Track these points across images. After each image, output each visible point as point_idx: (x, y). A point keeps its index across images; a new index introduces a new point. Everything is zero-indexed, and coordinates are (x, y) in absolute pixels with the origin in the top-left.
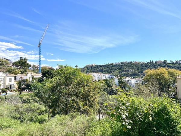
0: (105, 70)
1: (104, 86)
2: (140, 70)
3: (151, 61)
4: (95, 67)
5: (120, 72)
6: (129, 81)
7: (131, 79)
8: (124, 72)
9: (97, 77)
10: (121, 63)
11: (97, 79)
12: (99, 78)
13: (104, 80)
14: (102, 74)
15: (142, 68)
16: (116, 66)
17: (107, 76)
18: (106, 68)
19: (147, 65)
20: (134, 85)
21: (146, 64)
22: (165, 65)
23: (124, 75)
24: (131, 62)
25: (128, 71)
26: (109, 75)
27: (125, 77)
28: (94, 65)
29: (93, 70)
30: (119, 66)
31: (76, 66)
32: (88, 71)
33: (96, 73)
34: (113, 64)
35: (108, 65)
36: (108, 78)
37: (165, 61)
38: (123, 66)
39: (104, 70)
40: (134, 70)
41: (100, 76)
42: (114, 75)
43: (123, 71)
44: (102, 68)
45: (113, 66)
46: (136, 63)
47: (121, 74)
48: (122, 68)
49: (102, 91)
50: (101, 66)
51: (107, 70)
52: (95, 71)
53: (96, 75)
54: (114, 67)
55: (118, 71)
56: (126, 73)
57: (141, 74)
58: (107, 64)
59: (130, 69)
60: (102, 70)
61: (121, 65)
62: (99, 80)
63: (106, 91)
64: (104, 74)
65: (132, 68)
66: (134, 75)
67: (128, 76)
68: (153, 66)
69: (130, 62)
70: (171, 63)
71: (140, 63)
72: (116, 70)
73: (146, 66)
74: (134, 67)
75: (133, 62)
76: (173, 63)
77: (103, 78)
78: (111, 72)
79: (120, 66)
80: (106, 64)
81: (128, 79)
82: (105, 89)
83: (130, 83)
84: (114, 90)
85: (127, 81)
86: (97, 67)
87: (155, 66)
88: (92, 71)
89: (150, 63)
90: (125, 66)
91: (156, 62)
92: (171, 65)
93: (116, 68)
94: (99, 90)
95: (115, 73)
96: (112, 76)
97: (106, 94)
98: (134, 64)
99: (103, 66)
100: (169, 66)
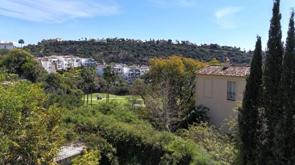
0: (80, 51)
1: (79, 79)
2: (135, 53)
3: (152, 40)
4: (62, 45)
5: (105, 55)
6: (120, 69)
7: (123, 67)
8: (112, 55)
9: (65, 62)
10: (107, 39)
11: (65, 67)
12: (68, 65)
13: (78, 68)
14: (74, 59)
15: (139, 50)
16: (100, 43)
17: (83, 61)
18: (82, 47)
19: (146, 45)
20: (127, 75)
21: (144, 43)
22: (169, 46)
23: (113, 60)
24: (123, 40)
25: (118, 53)
26: (87, 60)
27: (114, 63)
28: (58, 40)
29: (57, 49)
30: (104, 44)
31: (21, 42)
32: (48, 50)
33: (62, 55)
34: (93, 40)
35: (85, 42)
36: (86, 64)
37: (169, 40)
38: (110, 45)
39: (78, 50)
40: (127, 53)
41: (70, 61)
42: (96, 60)
43: (111, 53)
44: (74, 47)
45: (94, 44)
46: (130, 40)
47: (107, 58)
48: (109, 48)
49: (75, 89)
50: (71, 43)
51: (84, 51)
52: (61, 52)
53: (64, 59)
54: (95, 47)
55: (102, 53)
56: (115, 56)
57: (136, 59)
58: (84, 40)
59: (122, 51)
60: (75, 50)
61: (108, 44)
62: (68, 69)
63: (82, 87)
64: (78, 58)
65: (124, 49)
66: (127, 61)
67: (118, 62)
68: (154, 47)
69: (121, 39)
70: (176, 45)
71: (136, 41)
72: (99, 51)
73: (145, 47)
74: (128, 48)
75: (126, 40)
76: (179, 44)
77: (76, 65)
78: (90, 54)
79: (106, 45)
80: (81, 40)
81: (118, 66)
82: (80, 85)
83: (122, 73)
84: (97, 86)
85: (116, 70)
86: (65, 43)
87: (156, 47)
88: (55, 52)
89: (150, 42)
90: (113, 44)
91: (158, 42)
92: (176, 47)
93: (99, 48)
94: (70, 87)
95: (97, 55)
96: (92, 61)
97: (82, 93)
98: (127, 43)
99: (76, 42)
100: (173, 49)
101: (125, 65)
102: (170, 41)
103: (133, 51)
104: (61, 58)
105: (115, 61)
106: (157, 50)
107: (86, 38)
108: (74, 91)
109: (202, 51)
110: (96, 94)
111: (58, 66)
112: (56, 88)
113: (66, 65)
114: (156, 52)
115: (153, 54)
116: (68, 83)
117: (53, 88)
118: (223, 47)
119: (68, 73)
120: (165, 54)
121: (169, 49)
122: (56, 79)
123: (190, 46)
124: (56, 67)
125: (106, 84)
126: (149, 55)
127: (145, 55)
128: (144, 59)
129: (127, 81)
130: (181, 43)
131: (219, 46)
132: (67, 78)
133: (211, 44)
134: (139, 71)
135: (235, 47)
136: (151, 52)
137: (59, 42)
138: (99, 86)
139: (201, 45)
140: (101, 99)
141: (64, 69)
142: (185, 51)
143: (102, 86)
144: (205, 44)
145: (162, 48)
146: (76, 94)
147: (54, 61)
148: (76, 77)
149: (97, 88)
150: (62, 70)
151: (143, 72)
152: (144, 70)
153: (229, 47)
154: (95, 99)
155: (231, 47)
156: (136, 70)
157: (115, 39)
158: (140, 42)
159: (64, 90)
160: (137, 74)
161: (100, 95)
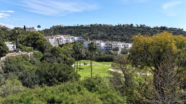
0: (74, 32)
1: (72, 51)
2: (108, 33)
3: (119, 24)
4: (64, 29)
5: (89, 34)
6: (99, 44)
7: (101, 42)
8: (93, 35)
9: (64, 39)
10: (91, 25)
11: (64, 42)
12: (66, 41)
13: (72, 43)
14: (70, 37)
15: (111, 31)
16: (86, 28)
17: (76, 38)
18: (75, 30)
20: (104, 48)
21: (114, 27)
22: (131, 28)
23: (94, 38)
24: (101, 25)
25: (98, 33)
26: (78, 38)
27: (95, 40)
28: (62, 26)
29: (61, 31)
30: (89, 28)
31: (39, 27)
32: (56, 32)
34: (82, 25)
35: (77, 27)
36: (77, 40)
38: (92, 29)
39: (73, 32)
40: (103, 33)
41: (68, 39)
42: (84, 38)
43: (93, 33)
44: (70, 30)
45: (82, 28)
46: (105, 25)
47: (90, 37)
48: (92, 30)
49: (70, 57)
50: (69, 27)
51: (76, 32)
52: (63, 33)
53: (64, 37)
54: (83, 29)
55: (87, 34)
56: (95, 36)
57: (109, 37)
58: (77, 25)
60: (71, 32)
61: (91, 28)
62: (66, 43)
63: (74, 56)
64: (72, 37)
65: (101, 31)
66: (103, 38)
67: (97, 39)
68: (121, 29)
69: (100, 24)
70: (136, 27)
71: (109, 26)
73: (115, 29)
74: (104, 30)
75: (102, 25)
76: (138, 27)
77: (71, 41)
78: (80, 34)
79: (90, 28)
80: (75, 26)
81: (97, 42)
82: (73, 54)
83: (100, 47)
84: (84, 55)
85: (97, 44)
86: (66, 28)
88: (60, 33)
89: (118, 26)
90: (94, 28)
91: (123, 25)
92: (136, 29)
93: (86, 31)
94: (66, 56)
95: (85, 35)
96: (81, 39)
97: (74, 60)
98: (103, 27)
99: (72, 27)
100: (134, 30)
101: (102, 41)
102: (132, 25)
103: (107, 32)
104: (62, 37)
105: (95, 39)
106: (123, 31)
107: (78, 25)
108: (69, 59)
109: (154, 31)
110: (83, 60)
111: (60, 42)
112: (57, 57)
113: (65, 41)
114: (122, 32)
115: (120, 33)
116: (65, 53)
117: (55, 57)
118: (170, 28)
119: (66, 46)
120: (128, 33)
121: (131, 30)
122: (57, 51)
123: (146, 28)
124: (59, 42)
125: (90, 54)
126: (118, 34)
127: (115, 34)
128: (114, 37)
129: (103, 52)
130: (139, 26)
131: (167, 28)
132: (65, 49)
133: (161, 27)
134: (112, 45)
135: (179, 28)
136: (119, 32)
137: (62, 27)
138: (85, 55)
139: (153, 27)
140: (87, 64)
141: (64, 44)
142: (143, 31)
143: (87, 55)
144: (157, 27)
145: (126, 30)
146: (70, 61)
147: (57, 39)
148: (71, 49)
149: (84, 56)
150: (62, 44)
151: (114, 46)
152: (115, 44)
153: (175, 29)
154: (82, 64)
155: (176, 29)
156: (110, 45)
157: (95, 24)
158: (112, 26)
159: (62, 58)
160: (110, 47)
161: (86, 61)
